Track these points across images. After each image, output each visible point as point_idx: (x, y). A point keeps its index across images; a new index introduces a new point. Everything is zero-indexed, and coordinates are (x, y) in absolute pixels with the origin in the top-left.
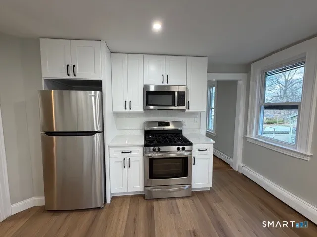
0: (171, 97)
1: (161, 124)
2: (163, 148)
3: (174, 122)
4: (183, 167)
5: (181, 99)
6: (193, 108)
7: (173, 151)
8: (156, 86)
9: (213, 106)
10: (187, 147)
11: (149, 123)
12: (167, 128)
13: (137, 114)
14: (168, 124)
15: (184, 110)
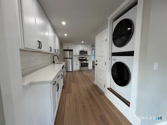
0: (84, 52)
1: (82, 58)
2: (83, 61)
3: (85, 57)
4: (87, 65)
5: (86, 52)
6: (89, 54)
7: (85, 62)
8: (81, 50)
9: (93, 54)
10: (87, 61)
11: (79, 58)
12: (84, 59)
13: (78, 55)
14: (84, 58)
15: (87, 55)
